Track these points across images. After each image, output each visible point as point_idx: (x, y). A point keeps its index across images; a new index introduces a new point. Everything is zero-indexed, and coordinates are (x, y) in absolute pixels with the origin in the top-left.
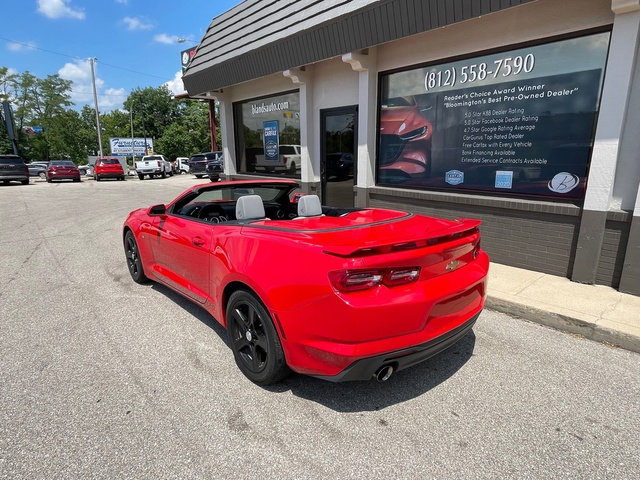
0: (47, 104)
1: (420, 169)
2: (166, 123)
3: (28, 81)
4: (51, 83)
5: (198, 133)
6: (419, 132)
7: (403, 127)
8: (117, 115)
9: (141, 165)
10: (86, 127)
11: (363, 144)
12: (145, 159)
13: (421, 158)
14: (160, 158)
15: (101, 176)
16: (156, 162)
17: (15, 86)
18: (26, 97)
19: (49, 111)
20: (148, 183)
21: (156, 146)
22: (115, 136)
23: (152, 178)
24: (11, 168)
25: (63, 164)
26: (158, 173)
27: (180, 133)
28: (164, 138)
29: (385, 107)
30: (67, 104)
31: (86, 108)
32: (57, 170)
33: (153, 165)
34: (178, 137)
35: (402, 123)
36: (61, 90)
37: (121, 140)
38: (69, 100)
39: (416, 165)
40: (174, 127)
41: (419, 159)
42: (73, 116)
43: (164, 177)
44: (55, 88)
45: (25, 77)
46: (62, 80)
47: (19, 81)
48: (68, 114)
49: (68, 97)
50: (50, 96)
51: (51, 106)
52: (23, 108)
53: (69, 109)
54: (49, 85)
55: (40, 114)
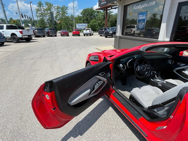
0: (62, 14)
2: (92, 19)
3: (58, 8)
4: (63, 8)
5: (100, 22)
8: (79, 17)
9: (85, 32)
10: (71, 21)
12: (86, 30)
14: (90, 29)
15: (74, 35)
16: (89, 31)
17: (55, 9)
18: (57, 12)
20: (86, 37)
21: (88, 26)
22: (78, 23)
23: (87, 36)
25: (65, 31)
26: (89, 34)
27: (95, 22)
28: (90, 24)
30: (67, 14)
31: (71, 15)
32: (64, 32)
33: (88, 32)
34: (94, 23)
37: (79, 24)
38: (67, 13)
40: (93, 20)
42: (67, 18)
43: (91, 35)
44: (64, 9)
45: (57, 6)
46: (66, 7)
47: (56, 7)
48: (66, 17)
49: (67, 12)
50: (63, 12)
51: (63, 15)
52: (56, 15)
53: (67, 15)
54: (62, 9)
55: (60, 17)
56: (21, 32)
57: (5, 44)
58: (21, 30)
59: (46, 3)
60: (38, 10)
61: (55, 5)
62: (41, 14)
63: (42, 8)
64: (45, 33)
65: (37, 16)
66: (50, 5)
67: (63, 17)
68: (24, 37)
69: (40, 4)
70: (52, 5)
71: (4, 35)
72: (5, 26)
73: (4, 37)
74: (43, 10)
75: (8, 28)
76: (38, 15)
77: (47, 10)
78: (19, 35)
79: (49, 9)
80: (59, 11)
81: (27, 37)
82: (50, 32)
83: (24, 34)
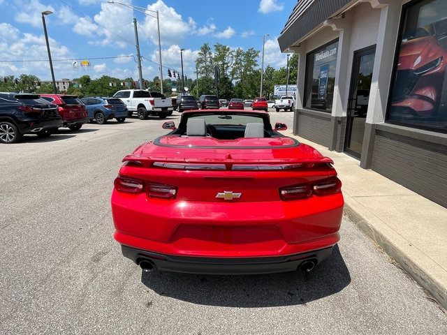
0: (246, 66)
1: (427, 106)
3: (239, 54)
4: (249, 53)
6: (433, 64)
7: (419, 60)
8: (283, 70)
9: (278, 102)
11: (375, 81)
13: (431, 95)
17: (232, 57)
18: (236, 63)
19: (246, 70)
20: (283, 114)
22: (278, 84)
23: (285, 111)
24: (211, 102)
25: (237, 101)
26: (288, 108)
29: (405, 41)
30: (255, 65)
31: (268, 67)
32: (234, 104)
33: (286, 102)
35: (418, 55)
36: (254, 57)
37: (281, 86)
38: (257, 63)
39: (425, 103)
41: (429, 95)
42: (257, 73)
44: (250, 57)
45: (238, 51)
46: (254, 51)
47: (234, 54)
48: (255, 72)
49: (256, 61)
50: (248, 61)
51: (247, 68)
52: (234, 69)
53: (256, 68)
54: (248, 55)
55: (241, 72)
56: (152, 102)
57: (127, 120)
58: (152, 99)
59: (215, 46)
60: (200, 61)
61: (234, 49)
62: (205, 68)
63: (208, 56)
64: (199, 104)
65: (197, 73)
66: (225, 50)
67: (248, 73)
68: (155, 110)
69: (205, 49)
70: (229, 48)
71: (127, 107)
72: (132, 91)
73: (126, 109)
74: (209, 59)
75: (137, 95)
76: (199, 70)
77: (216, 59)
78: (149, 107)
79: (222, 58)
80: (240, 60)
81: (160, 110)
82: (208, 102)
83: (155, 106)
